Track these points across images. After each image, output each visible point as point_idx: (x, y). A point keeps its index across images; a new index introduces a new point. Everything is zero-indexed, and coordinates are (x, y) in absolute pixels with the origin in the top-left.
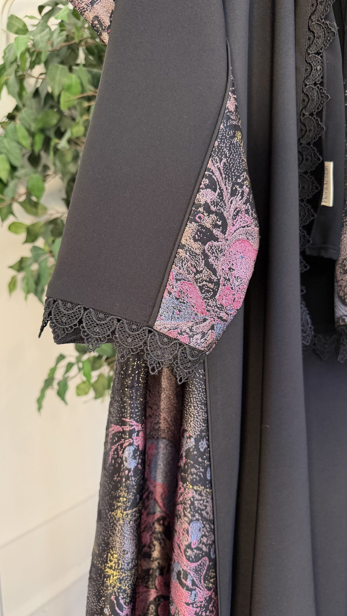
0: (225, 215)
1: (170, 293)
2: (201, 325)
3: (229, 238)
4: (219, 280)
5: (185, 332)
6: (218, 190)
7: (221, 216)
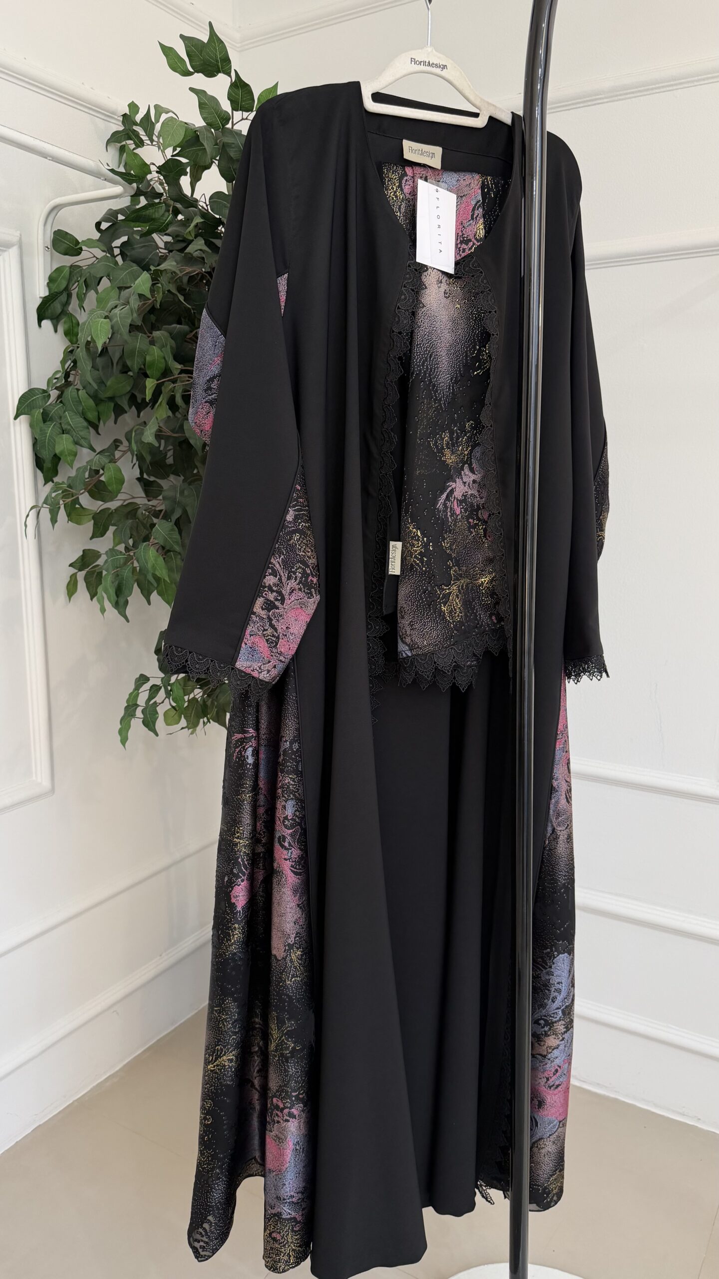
0: (283, 593)
1: (246, 644)
2: (267, 665)
3: (286, 607)
4: (279, 635)
5: (256, 669)
6: (278, 576)
7: (280, 593)
